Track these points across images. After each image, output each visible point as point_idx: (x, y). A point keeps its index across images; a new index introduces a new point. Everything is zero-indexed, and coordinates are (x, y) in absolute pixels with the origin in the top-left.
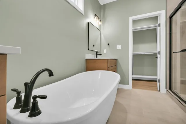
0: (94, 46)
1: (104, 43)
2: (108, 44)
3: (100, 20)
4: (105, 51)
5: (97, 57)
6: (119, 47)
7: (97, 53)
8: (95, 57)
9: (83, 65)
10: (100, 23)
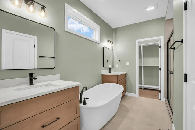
0: (108, 61)
1: (116, 60)
2: (120, 61)
3: (112, 43)
4: (117, 66)
5: (110, 72)
6: (128, 63)
7: (110, 69)
8: (108, 72)
9: (100, 79)
10: (112, 45)
